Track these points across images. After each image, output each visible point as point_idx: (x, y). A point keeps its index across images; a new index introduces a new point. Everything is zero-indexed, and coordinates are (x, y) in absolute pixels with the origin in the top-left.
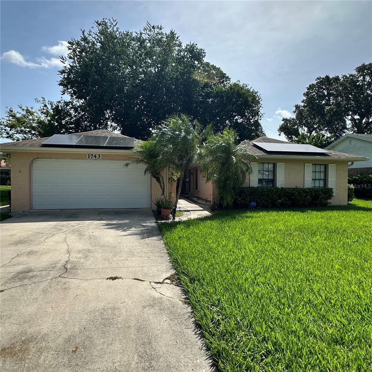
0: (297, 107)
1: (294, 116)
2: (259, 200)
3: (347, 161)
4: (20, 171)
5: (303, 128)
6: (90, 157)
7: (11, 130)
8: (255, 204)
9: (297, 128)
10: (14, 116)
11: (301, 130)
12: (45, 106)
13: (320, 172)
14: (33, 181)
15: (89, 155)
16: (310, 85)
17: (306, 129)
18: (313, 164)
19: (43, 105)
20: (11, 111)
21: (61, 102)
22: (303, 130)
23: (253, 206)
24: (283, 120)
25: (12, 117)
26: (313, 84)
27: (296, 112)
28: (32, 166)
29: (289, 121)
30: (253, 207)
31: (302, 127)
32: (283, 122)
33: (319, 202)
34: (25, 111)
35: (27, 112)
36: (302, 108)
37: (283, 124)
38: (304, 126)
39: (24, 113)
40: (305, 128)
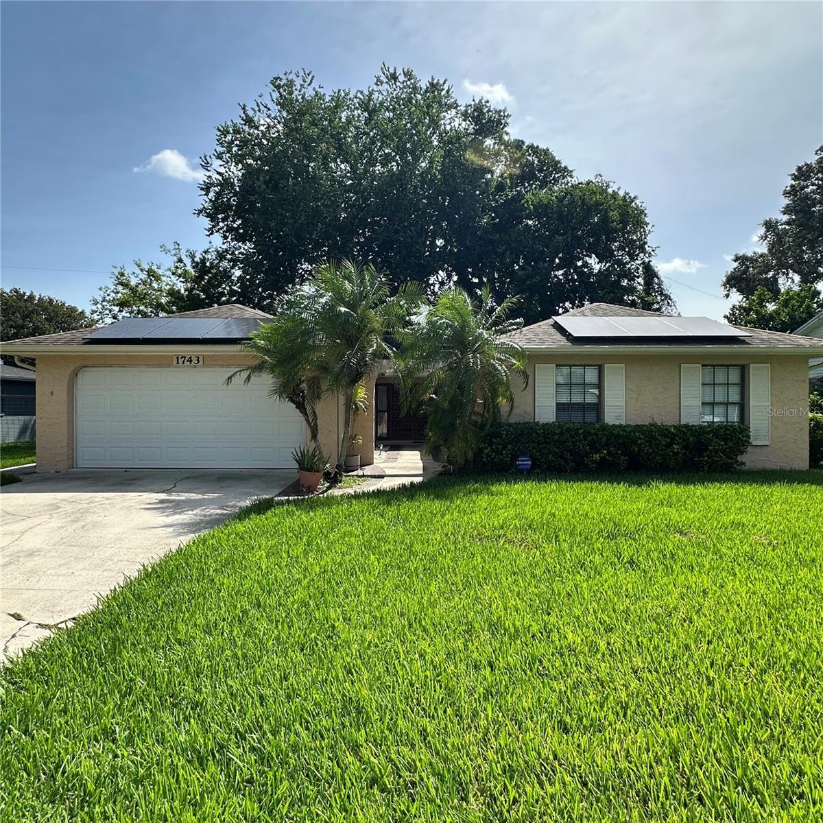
0: (770, 226)
1: (763, 249)
2: (538, 454)
3: (806, 356)
4: (52, 393)
5: (790, 275)
6: (181, 361)
7: (120, 311)
8: (530, 463)
9: (774, 277)
10: (125, 285)
11: (784, 282)
12: (180, 260)
13: (728, 384)
14: (78, 411)
15: (178, 358)
16: (799, 169)
17: (797, 278)
18: (703, 366)
19: (175, 259)
20: (122, 275)
21: (210, 250)
22: (790, 280)
23: (525, 467)
24: (735, 261)
25: (122, 285)
26: (807, 164)
27: (766, 237)
28: (77, 382)
29: (752, 260)
30: (524, 470)
31: (788, 274)
32: (736, 264)
33: (707, 461)
34: (145, 272)
35: (149, 275)
36: (783, 226)
37: (735, 269)
38: (791, 271)
39: (144, 276)
40: (796, 275)
